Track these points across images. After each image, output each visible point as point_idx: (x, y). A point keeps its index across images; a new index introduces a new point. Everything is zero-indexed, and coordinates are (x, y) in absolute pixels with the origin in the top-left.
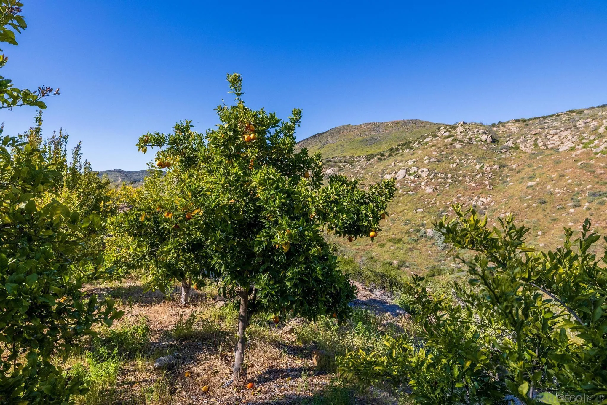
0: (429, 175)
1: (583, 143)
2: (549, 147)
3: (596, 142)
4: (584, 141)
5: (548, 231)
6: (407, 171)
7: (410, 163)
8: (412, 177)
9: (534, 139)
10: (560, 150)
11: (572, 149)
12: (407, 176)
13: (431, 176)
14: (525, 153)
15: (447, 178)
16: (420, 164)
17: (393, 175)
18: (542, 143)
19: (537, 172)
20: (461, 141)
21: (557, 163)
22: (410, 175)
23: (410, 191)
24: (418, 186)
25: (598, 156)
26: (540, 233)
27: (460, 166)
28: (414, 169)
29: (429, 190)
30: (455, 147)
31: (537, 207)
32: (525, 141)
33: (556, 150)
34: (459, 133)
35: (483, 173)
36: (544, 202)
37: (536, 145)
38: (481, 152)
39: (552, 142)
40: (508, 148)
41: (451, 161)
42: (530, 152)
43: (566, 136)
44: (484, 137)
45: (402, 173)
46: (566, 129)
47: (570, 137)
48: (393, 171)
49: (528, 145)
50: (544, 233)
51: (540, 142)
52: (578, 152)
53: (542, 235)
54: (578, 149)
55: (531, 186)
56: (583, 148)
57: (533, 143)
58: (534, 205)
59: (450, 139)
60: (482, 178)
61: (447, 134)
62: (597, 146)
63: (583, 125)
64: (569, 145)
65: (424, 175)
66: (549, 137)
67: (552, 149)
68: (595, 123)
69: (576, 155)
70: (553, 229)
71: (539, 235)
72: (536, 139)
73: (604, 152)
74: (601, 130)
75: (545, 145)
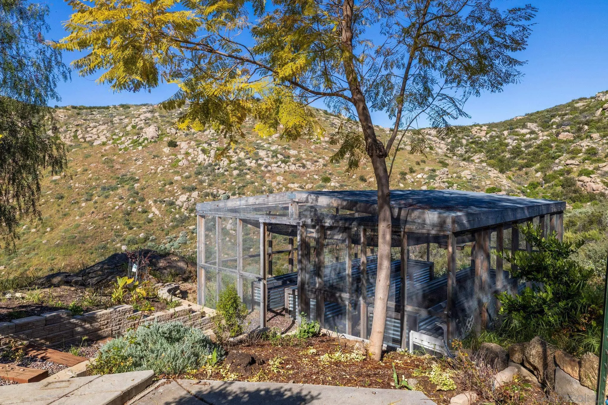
1: (113, 139)
2: (87, 139)
3: (123, 139)
4: (114, 137)
5: (56, 227)
9: (74, 130)
10: (94, 144)
11: (104, 144)
18: (81, 136)
21: (87, 157)
25: (120, 152)
26: (48, 229)
31: (53, 202)
32: (66, 131)
33: (91, 143)
36: (62, 198)
37: (75, 136)
39: (90, 135)
42: (69, 143)
43: (103, 131)
46: (104, 124)
47: (105, 132)
49: (68, 136)
50: (52, 229)
51: (80, 135)
52: (107, 148)
53: (50, 231)
54: (109, 144)
55: (55, 181)
56: (113, 143)
57: (72, 134)
58: (52, 200)
62: (123, 143)
63: (118, 121)
64: (103, 139)
66: (89, 129)
67: (89, 142)
68: (126, 121)
69: (105, 150)
70: (61, 224)
71: (47, 232)
72: (77, 131)
73: (126, 149)
74: (129, 128)
75: (84, 138)
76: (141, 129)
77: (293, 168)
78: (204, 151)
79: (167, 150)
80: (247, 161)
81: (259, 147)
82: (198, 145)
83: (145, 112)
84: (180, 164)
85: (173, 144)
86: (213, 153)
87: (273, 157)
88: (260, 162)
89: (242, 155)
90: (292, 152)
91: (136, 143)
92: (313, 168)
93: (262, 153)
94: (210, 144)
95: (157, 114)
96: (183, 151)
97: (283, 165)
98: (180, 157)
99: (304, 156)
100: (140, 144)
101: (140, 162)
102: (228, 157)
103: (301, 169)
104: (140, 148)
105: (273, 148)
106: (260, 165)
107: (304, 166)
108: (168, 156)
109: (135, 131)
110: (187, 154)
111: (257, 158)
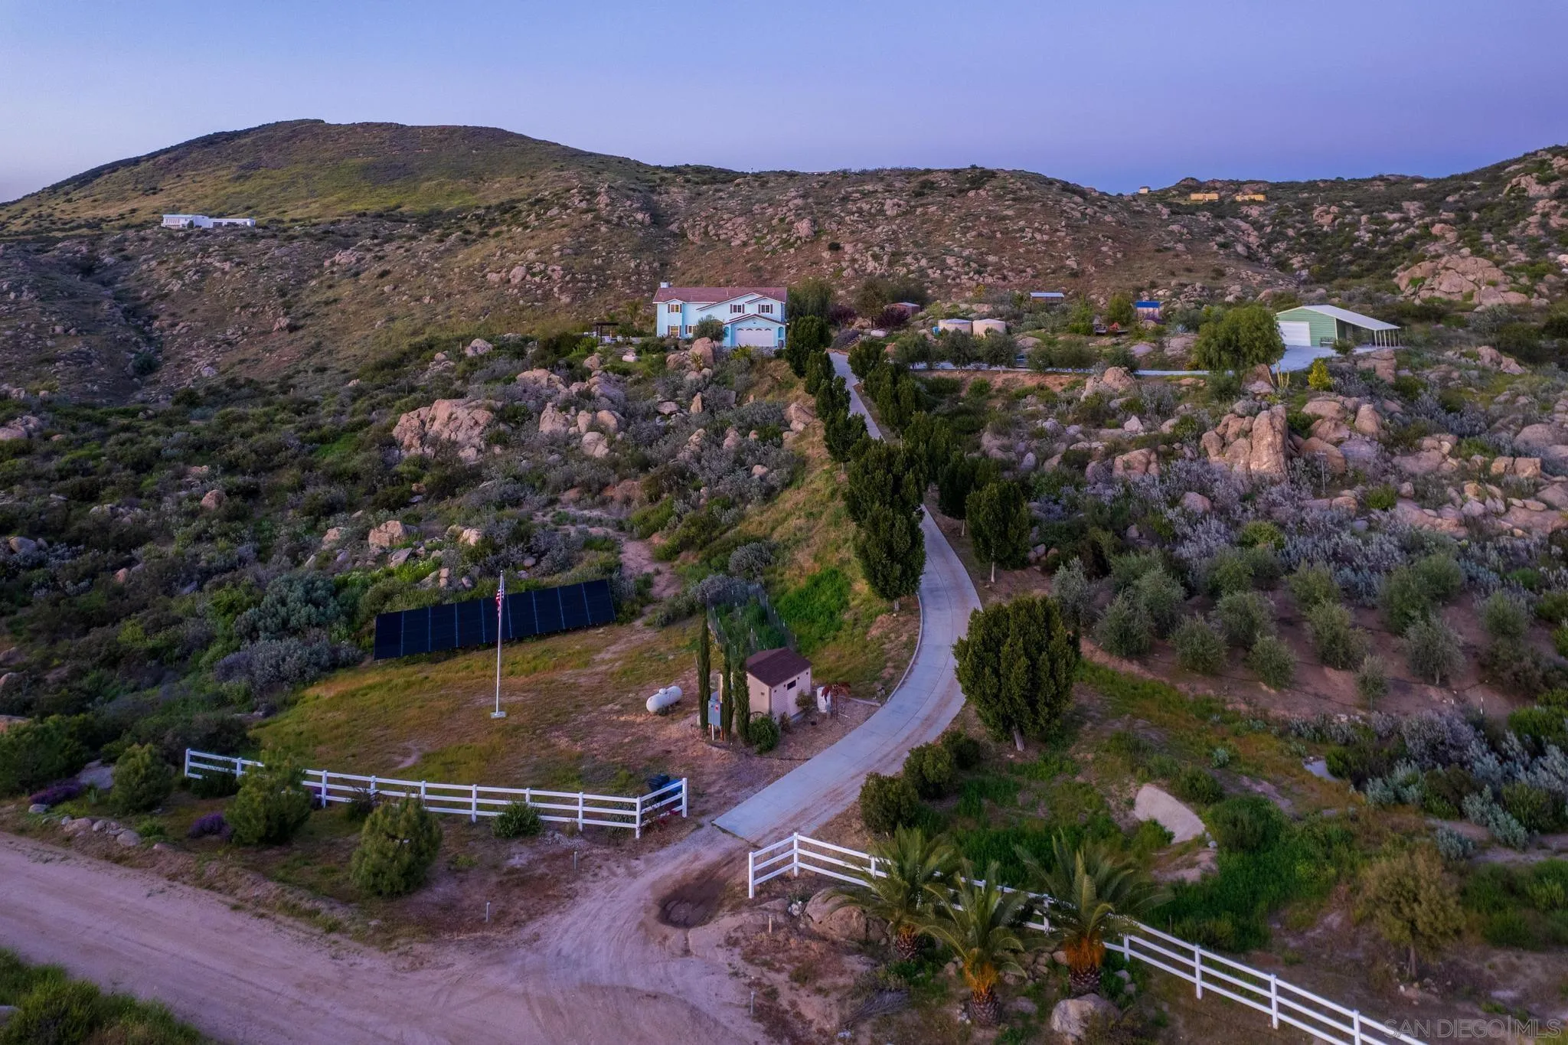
0: (563, 277)
1: (755, 237)
2: (722, 237)
3: (768, 237)
4: (756, 234)
6: (529, 269)
7: (531, 255)
8: (537, 279)
9: (704, 224)
10: (732, 244)
11: (745, 244)
12: (528, 277)
13: (567, 278)
14: (693, 243)
15: (591, 281)
16: (547, 257)
17: (503, 274)
19: (705, 275)
20: (608, 222)
21: (727, 262)
22: (534, 275)
23: (537, 300)
24: (547, 296)
25: (768, 256)
27: (608, 262)
28: (538, 267)
29: (565, 299)
30: (598, 230)
32: (694, 226)
33: (728, 243)
34: (602, 206)
35: (639, 275)
37: (706, 233)
38: (636, 240)
39: (725, 231)
40: (674, 235)
41: (594, 254)
42: (699, 243)
43: (740, 225)
44: (640, 216)
45: (518, 272)
46: (740, 215)
47: (744, 226)
48: (502, 268)
49: (697, 233)
51: (712, 231)
52: (750, 249)
54: (750, 245)
56: (757, 243)
57: (703, 230)
59: (590, 216)
60: (639, 281)
61: (584, 205)
62: (769, 243)
64: (743, 237)
65: (555, 277)
66: (722, 223)
67: (724, 241)
68: (770, 211)
69: (747, 254)
72: (707, 226)
73: (774, 251)
74: (775, 222)
75: (718, 235)
76: (792, 223)
77: (989, 280)
78: (875, 257)
79: (826, 255)
80: (930, 271)
81: (949, 251)
82: (867, 249)
83: (795, 198)
84: (845, 273)
85: (835, 247)
86: (886, 258)
87: (964, 266)
88: (947, 272)
89: (924, 262)
90: (991, 258)
91: (786, 244)
92: (1016, 281)
93: (950, 261)
94: (883, 248)
95: (810, 200)
96: (847, 257)
97: (976, 277)
98: (844, 264)
99: (1006, 264)
100: (792, 245)
101: (793, 272)
102: (906, 265)
103: (1001, 282)
104: (792, 251)
105: (966, 253)
106: (947, 277)
107: (1004, 278)
108: (828, 264)
109: (784, 226)
110: (854, 261)
111: (944, 267)
